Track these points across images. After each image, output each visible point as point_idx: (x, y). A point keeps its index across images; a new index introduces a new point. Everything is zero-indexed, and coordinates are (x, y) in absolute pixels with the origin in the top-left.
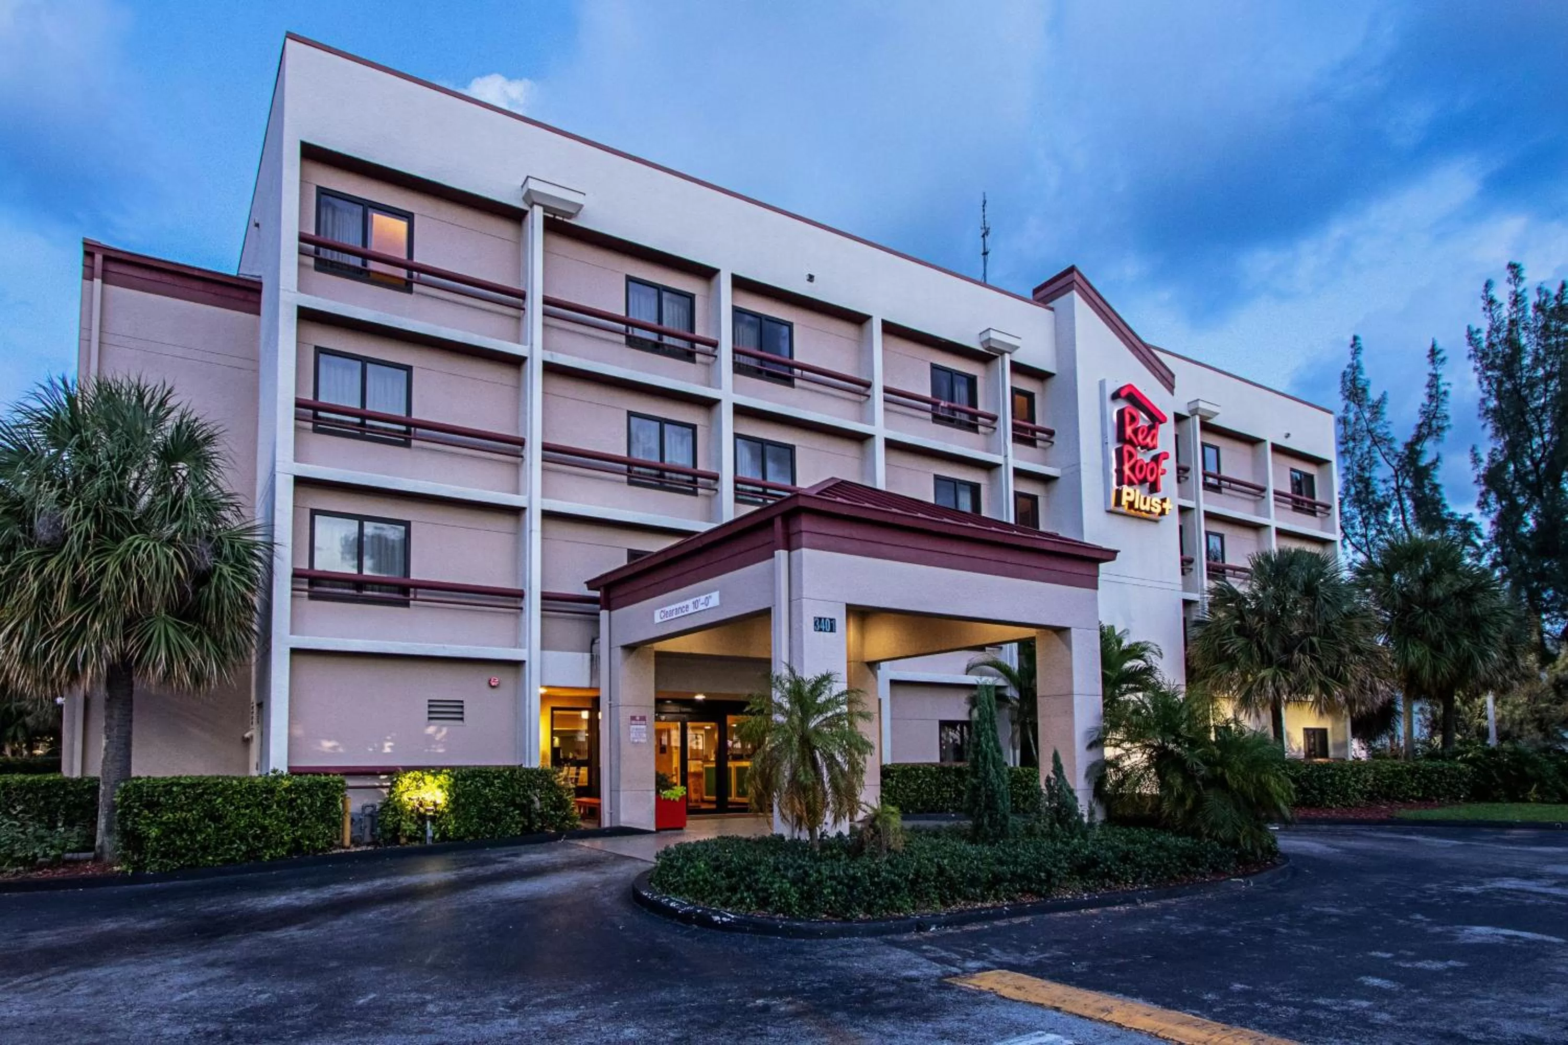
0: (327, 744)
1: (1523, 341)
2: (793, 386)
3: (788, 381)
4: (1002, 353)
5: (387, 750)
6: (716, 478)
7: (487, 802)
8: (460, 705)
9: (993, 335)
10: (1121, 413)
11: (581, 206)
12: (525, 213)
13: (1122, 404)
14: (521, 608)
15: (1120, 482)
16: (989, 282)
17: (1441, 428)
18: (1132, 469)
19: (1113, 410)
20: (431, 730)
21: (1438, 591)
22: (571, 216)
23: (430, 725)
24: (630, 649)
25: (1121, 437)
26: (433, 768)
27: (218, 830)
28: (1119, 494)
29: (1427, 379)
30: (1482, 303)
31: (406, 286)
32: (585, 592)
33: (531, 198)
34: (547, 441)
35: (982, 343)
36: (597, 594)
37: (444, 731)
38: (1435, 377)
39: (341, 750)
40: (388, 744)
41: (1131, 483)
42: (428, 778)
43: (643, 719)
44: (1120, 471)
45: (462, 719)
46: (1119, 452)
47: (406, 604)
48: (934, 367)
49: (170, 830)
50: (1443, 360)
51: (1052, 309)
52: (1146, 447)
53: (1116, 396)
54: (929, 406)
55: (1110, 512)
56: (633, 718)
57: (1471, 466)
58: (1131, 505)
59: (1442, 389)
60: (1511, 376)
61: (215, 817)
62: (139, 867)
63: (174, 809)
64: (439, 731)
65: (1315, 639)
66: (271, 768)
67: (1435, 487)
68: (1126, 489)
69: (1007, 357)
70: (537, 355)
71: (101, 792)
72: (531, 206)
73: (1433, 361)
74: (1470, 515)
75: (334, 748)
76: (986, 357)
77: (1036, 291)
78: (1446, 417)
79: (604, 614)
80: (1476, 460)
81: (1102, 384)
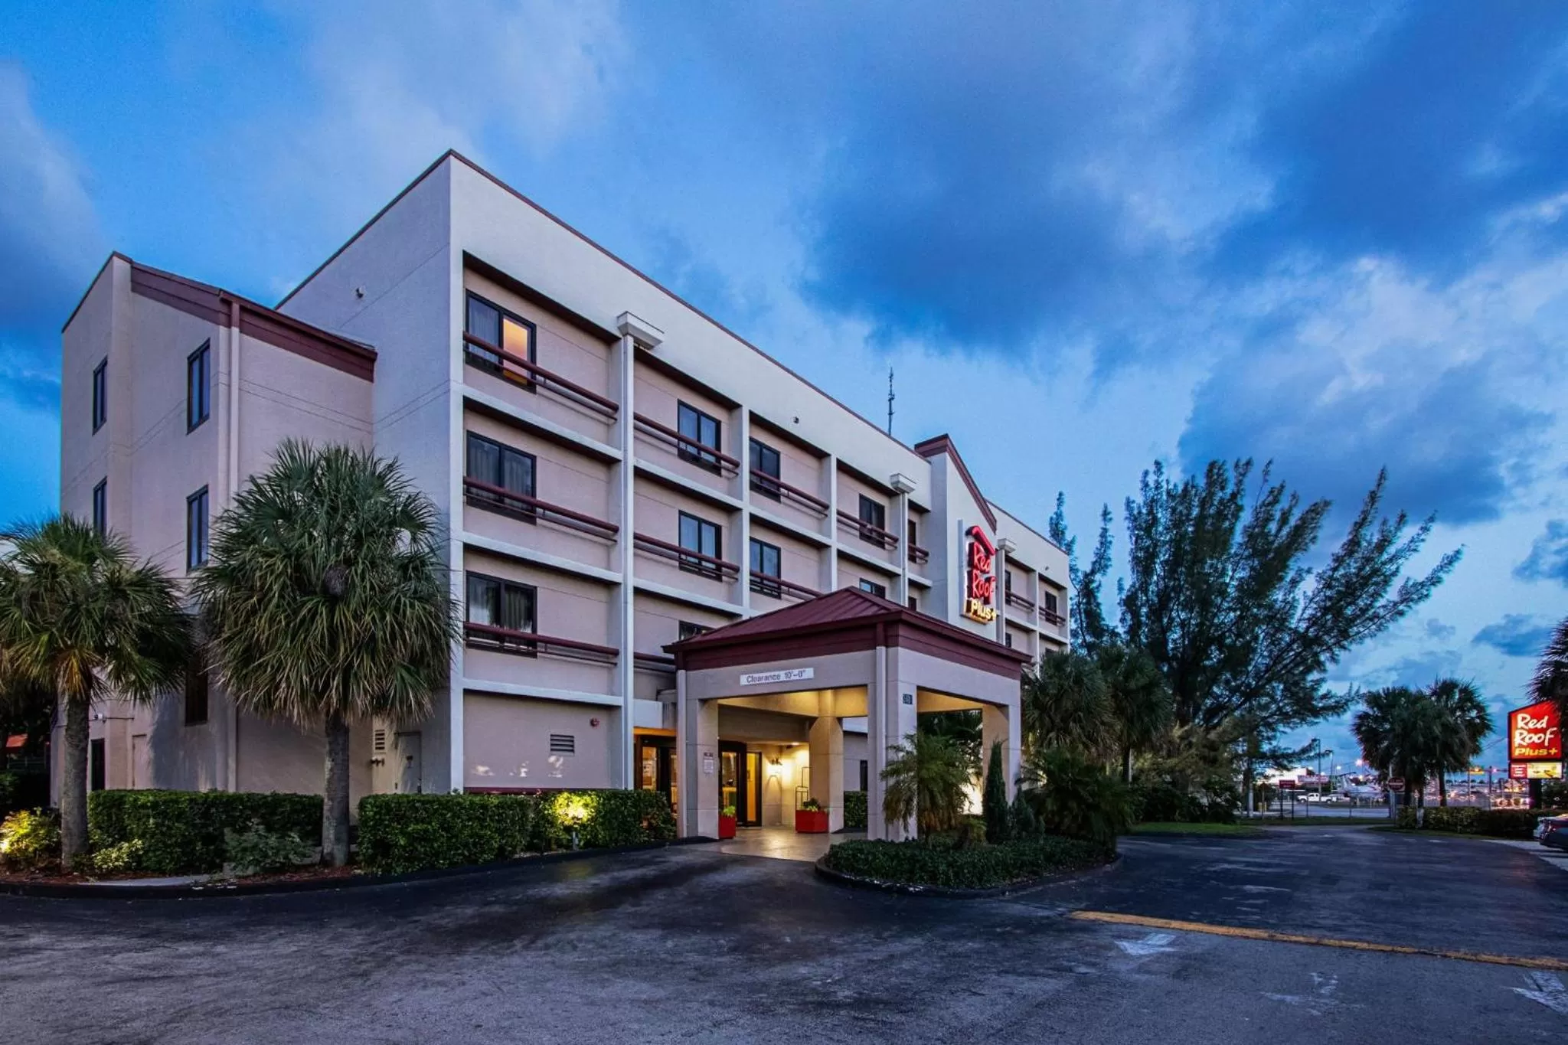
0: (481, 769)
1: (1159, 515)
2: (779, 501)
3: (776, 496)
4: (903, 492)
5: (523, 775)
6: (737, 570)
7: (624, 817)
8: (571, 739)
9: (902, 479)
10: (971, 546)
11: (659, 342)
12: (617, 339)
13: (971, 540)
14: (615, 664)
15: (970, 594)
16: (892, 435)
17: (1106, 566)
18: (977, 587)
19: (967, 542)
20: (552, 759)
21: (1132, 685)
22: (651, 347)
23: (552, 755)
24: (704, 701)
25: (971, 563)
26: (579, 790)
27: (449, 839)
28: (969, 603)
29: (1100, 531)
30: (1140, 485)
31: (530, 386)
32: (661, 654)
33: (625, 329)
34: (637, 532)
35: (892, 484)
36: (672, 656)
37: (562, 760)
38: (1105, 530)
39: (491, 774)
40: (524, 770)
41: (976, 597)
42: (576, 799)
43: (711, 755)
44: (970, 588)
45: (573, 751)
46: (970, 574)
47: (534, 655)
48: (862, 497)
49: (413, 839)
50: (1111, 519)
51: (929, 462)
52: (984, 572)
53: (969, 533)
54: (858, 526)
55: (962, 616)
56: (705, 754)
57: (1117, 592)
58: (975, 612)
59: (1109, 539)
60: (1149, 536)
61: (446, 827)
62: (388, 869)
63: (417, 821)
64: (558, 760)
65: (1081, 714)
66: (452, 788)
67: (1098, 605)
68: (974, 601)
69: (907, 496)
70: (631, 462)
71: (326, 808)
72: (625, 335)
73: (1105, 519)
74: (1116, 627)
75: (486, 772)
76: (891, 493)
77: (917, 446)
78: (1109, 559)
79: (681, 674)
80: (1121, 589)
81: (960, 523)
